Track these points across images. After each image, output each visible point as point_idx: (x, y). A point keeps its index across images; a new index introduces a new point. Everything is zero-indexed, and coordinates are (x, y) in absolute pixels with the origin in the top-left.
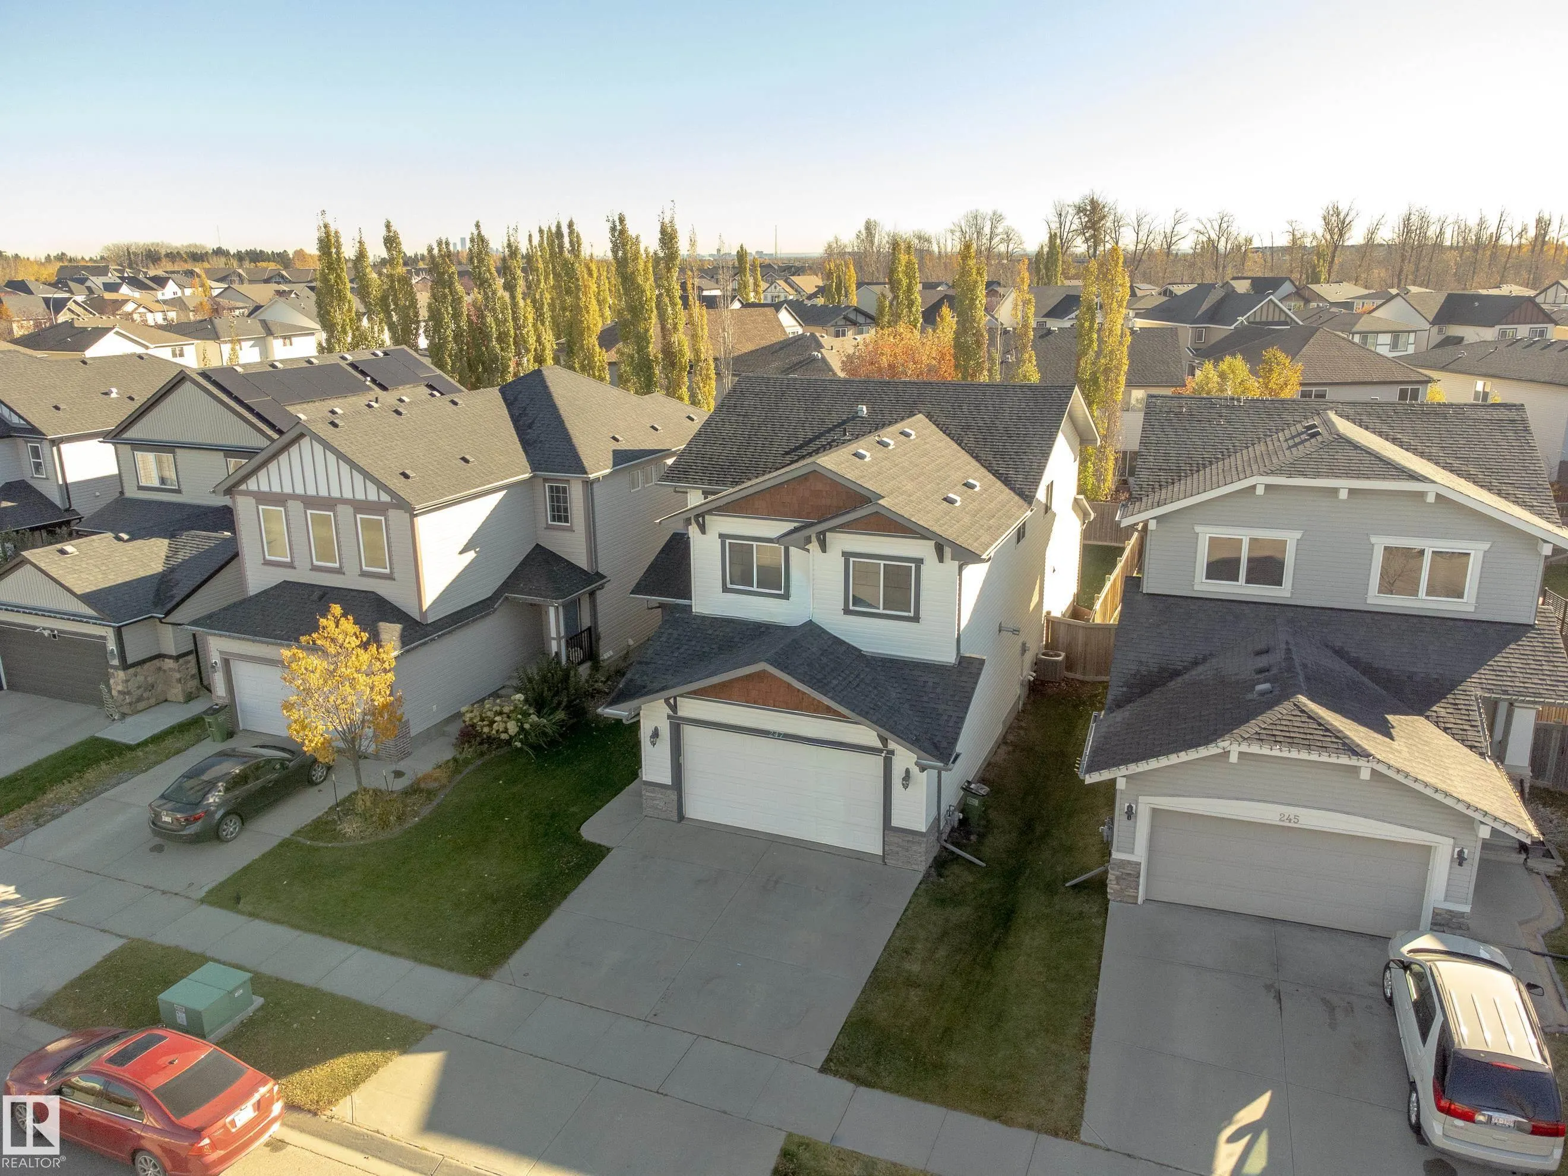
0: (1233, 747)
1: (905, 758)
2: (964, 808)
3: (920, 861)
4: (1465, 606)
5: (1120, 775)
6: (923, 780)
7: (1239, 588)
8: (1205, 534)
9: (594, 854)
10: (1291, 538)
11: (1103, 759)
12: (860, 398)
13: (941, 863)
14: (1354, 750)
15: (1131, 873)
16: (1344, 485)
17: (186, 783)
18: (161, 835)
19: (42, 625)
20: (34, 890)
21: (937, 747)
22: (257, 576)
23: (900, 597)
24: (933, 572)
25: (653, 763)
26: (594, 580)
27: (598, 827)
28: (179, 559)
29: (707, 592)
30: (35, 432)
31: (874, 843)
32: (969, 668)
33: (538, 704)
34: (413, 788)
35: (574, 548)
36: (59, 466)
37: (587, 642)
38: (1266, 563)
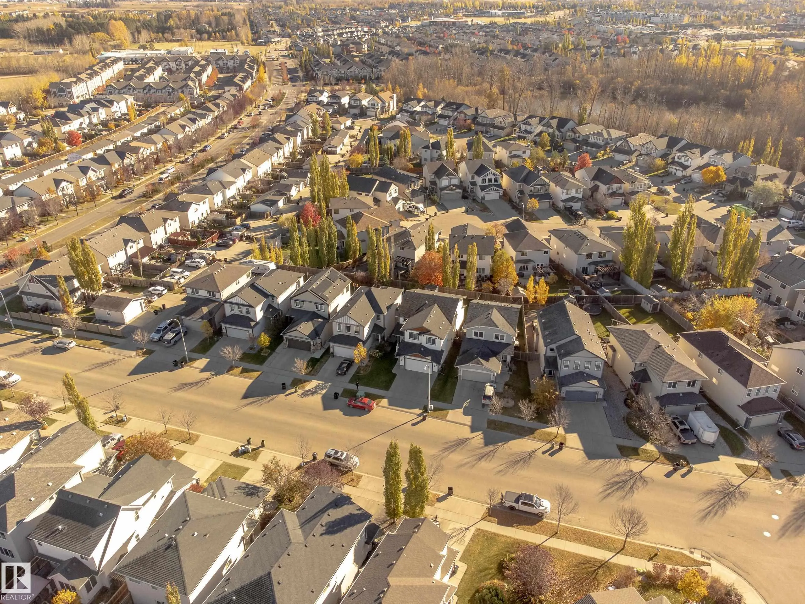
0: (471, 364)
1: (434, 364)
2: (441, 369)
3: (437, 375)
4: (504, 341)
5: (458, 367)
6: (437, 367)
7: (478, 338)
8: (473, 331)
9: (395, 375)
10: (484, 332)
11: (458, 364)
12: (426, 299)
13: (439, 375)
14: (482, 364)
15: (460, 377)
16: (489, 327)
17: (340, 368)
18: (338, 374)
19: (299, 339)
20: (327, 382)
21: (438, 363)
22: (336, 332)
23: (434, 342)
24: (438, 340)
25: (402, 363)
26: (384, 329)
27: (394, 371)
28: (316, 325)
29: (407, 338)
30: (273, 296)
31: (431, 373)
32: (442, 351)
33: (380, 351)
34: (367, 366)
35: (381, 324)
36: (277, 301)
37: (383, 338)
38: (481, 335)
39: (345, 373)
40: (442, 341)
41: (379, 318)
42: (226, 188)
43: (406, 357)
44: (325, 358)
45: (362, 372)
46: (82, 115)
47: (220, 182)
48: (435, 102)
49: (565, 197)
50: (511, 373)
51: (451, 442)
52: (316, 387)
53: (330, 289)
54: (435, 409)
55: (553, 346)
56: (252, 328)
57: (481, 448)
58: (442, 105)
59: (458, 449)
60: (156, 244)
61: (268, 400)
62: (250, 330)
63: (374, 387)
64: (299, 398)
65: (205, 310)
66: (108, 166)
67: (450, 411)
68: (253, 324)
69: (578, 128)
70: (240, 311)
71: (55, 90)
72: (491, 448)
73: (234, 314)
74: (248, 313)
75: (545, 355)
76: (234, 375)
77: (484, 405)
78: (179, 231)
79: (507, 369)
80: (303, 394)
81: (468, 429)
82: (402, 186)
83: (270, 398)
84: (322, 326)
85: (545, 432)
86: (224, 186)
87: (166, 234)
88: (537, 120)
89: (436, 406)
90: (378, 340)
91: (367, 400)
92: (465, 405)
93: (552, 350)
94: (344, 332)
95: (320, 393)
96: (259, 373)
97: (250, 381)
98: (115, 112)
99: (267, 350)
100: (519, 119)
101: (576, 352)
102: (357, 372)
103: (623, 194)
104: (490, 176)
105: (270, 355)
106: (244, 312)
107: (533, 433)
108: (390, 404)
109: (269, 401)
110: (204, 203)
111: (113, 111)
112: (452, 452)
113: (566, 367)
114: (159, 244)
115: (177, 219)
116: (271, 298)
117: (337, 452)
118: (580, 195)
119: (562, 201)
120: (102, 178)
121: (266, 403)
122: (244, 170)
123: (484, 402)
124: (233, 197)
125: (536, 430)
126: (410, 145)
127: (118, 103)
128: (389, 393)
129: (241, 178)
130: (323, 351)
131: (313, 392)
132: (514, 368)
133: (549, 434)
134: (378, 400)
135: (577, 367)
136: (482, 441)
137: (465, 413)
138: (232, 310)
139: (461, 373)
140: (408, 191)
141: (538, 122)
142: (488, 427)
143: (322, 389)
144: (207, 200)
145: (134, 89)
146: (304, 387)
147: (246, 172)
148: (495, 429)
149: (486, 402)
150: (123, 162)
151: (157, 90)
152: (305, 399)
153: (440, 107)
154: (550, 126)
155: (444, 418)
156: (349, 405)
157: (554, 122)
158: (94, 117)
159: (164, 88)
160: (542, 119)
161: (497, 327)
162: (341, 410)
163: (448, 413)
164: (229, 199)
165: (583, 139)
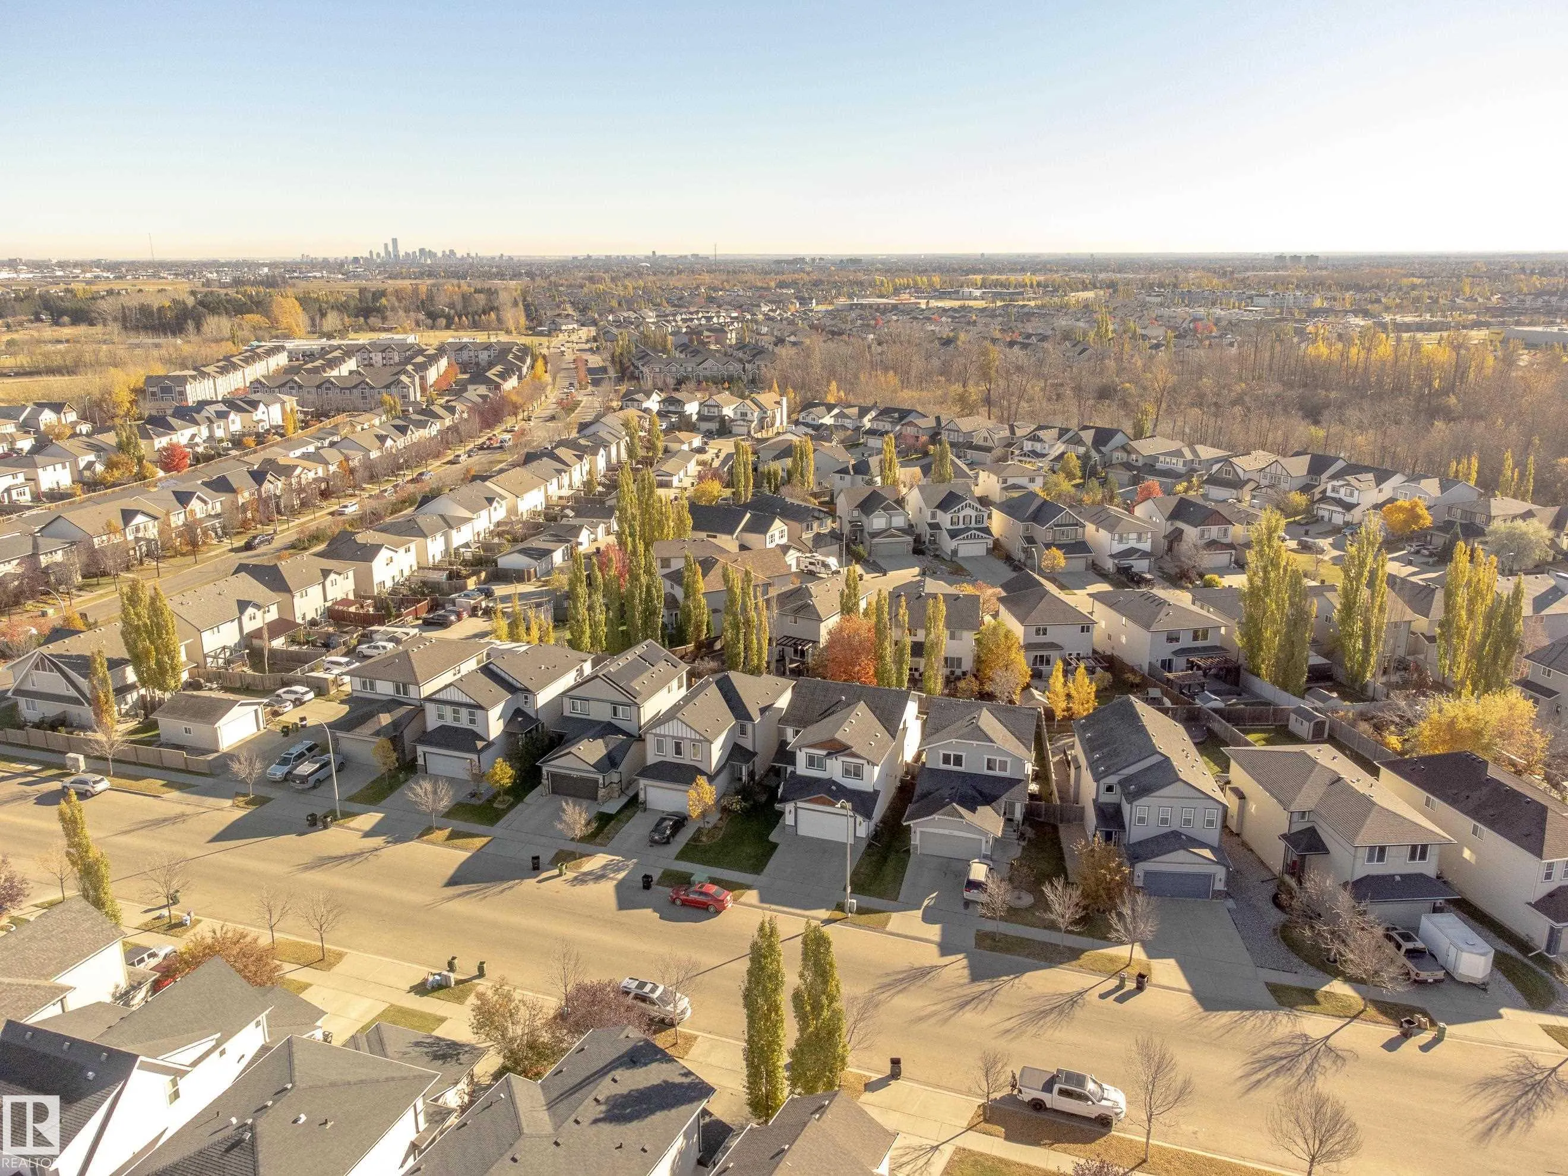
0: (936, 816)
1: (859, 819)
2: (876, 830)
3: (863, 845)
4: (1007, 774)
5: (911, 823)
6: (864, 824)
7: (951, 767)
8: (942, 752)
9: (775, 846)
10: (964, 755)
11: (909, 819)
12: (841, 693)
13: (869, 846)
14: (961, 817)
15: (916, 847)
16: (975, 743)
17: (658, 827)
18: (654, 843)
19: (575, 774)
20: (628, 858)
21: (868, 815)
22: (652, 758)
23: (857, 773)
24: (866, 767)
25: (789, 819)
26: (754, 754)
27: (773, 837)
28: (610, 748)
29: (801, 768)
30: (527, 690)
31: (851, 841)
32: (876, 793)
33: (744, 799)
34: (715, 827)
35: (747, 743)
36: (535, 702)
37: (751, 774)
38: (958, 760)
39: (668, 842)
40: (877, 769)
41: (743, 732)
42: (451, 528)
43: (799, 804)
44: (628, 813)
45: (704, 839)
46: (196, 423)
47: (442, 516)
48: (860, 408)
49: (1118, 548)
50: (1023, 843)
51: (898, 973)
52: (604, 867)
53: (644, 678)
54: (861, 911)
55: (1112, 780)
56: (479, 752)
57: (962, 986)
58: (873, 414)
59: (912, 988)
60: (303, 618)
61: (501, 888)
62: (475, 757)
63: (730, 866)
64: (567, 886)
65: (385, 719)
66: (230, 496)
67: (894, 915)
68: (480, 744)
69: (1134, 444)
70: (456, 719)
71: (155, 389)
72: (985, 986)
73: (442, 727)
74: (472, 721)
75: (1095, 801)
76: (433, 843)
77: (967, 904)
78: (351, 597)
79: (1015, 836)
80: (576, 878)
81: (934, 949)
82: (796, 525)
83: (505, 885)
84: (623, 749)
85: (1102, 954)
86: (449, 524)
87: (325, 600)
88: (1055, 432)
89: (864, 905)
90: (740, 779)
91: (714, 889)
92: (926, 903)
93: (1110, 789)
94: (670, 757)
95: (612, 879)
96: (485, 840)
97: (463, 855)
98: (258, 422)
99: (507, 798)
100: (1019, 433)
101: (1162, 787)
102: (695, 839)
103: (1231, 546)
104: (968, 512)
105: (512, 806)
106: (464, 723)
107: (1077, 958)
108: (763, 899)
109: (502, 892)
110: (408, 550)
111: (255, 418)
112: (900, 991)
113: (1141, 820)
114: (308, 618)
115: (351, 574)
116: (521, 696)
117: (642, 985)
118: (1146, 546)
119: (1112, 556)
120: (218, 516)
121: (495, 894)
122: (490, 500)
123: (968, 895)
124: (467, 545)
125: (1083, 951)
126: (812, 469)
127: (267, 406)
128: (762, 879)
129: (484, 513)
130: (624, 800)
131: (599, 876)
132: (1030, 833)
133: (1112, 960)
134: (737, 892)
135: (1164, 821)
136: (966, 972)
137: (927, 918)
138: (441, 717)
139: (916, 840)
140: (808, 536)
141: (1056, 436)
142: (978, 945)
143: (619, 870)
144: (413, 546)
145: (300, 387)
146: (580, 867)
147: (495, 504)
148: (993, 949)
149: (972, 895)
150: (259, 491)
151: (342, 389)
152: (579, 889)
153: (869, 417)
154: (1080, 442)
155: (881, 928)
156: (673, 901)
157: (1088, 436)
158: (219, 427)
159: (355, 387)
160: (1063, 432)
161: (992, 741)
162: (655, 911)
163: (889, 918)
164: (457, 549)
165: (1145, 464)
